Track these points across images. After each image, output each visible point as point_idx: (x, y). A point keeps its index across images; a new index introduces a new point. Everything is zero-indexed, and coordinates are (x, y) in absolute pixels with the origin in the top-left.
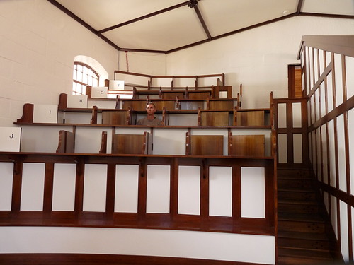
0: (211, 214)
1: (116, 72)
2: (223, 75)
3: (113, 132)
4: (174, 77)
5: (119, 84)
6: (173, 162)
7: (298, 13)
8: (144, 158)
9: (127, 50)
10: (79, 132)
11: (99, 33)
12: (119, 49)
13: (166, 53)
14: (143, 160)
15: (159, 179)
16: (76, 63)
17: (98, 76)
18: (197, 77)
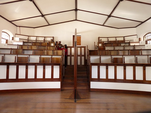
0: (46, 78)
1: (16, 34)
2: (53, 37)
3: (17, 56)
4: (37, 37)
5: (17, 39)
6: (36, 65)
7: (76, 20)
8: (27, 63)
9: (20, 27)
10: (6, 56)
11: (10, 22)
12: (17, 26)
13: (34, 28)
14: (27, 64)
15: (31, 69)
16: (3, 32)
17: (9, 36)
18: (45, 37)
